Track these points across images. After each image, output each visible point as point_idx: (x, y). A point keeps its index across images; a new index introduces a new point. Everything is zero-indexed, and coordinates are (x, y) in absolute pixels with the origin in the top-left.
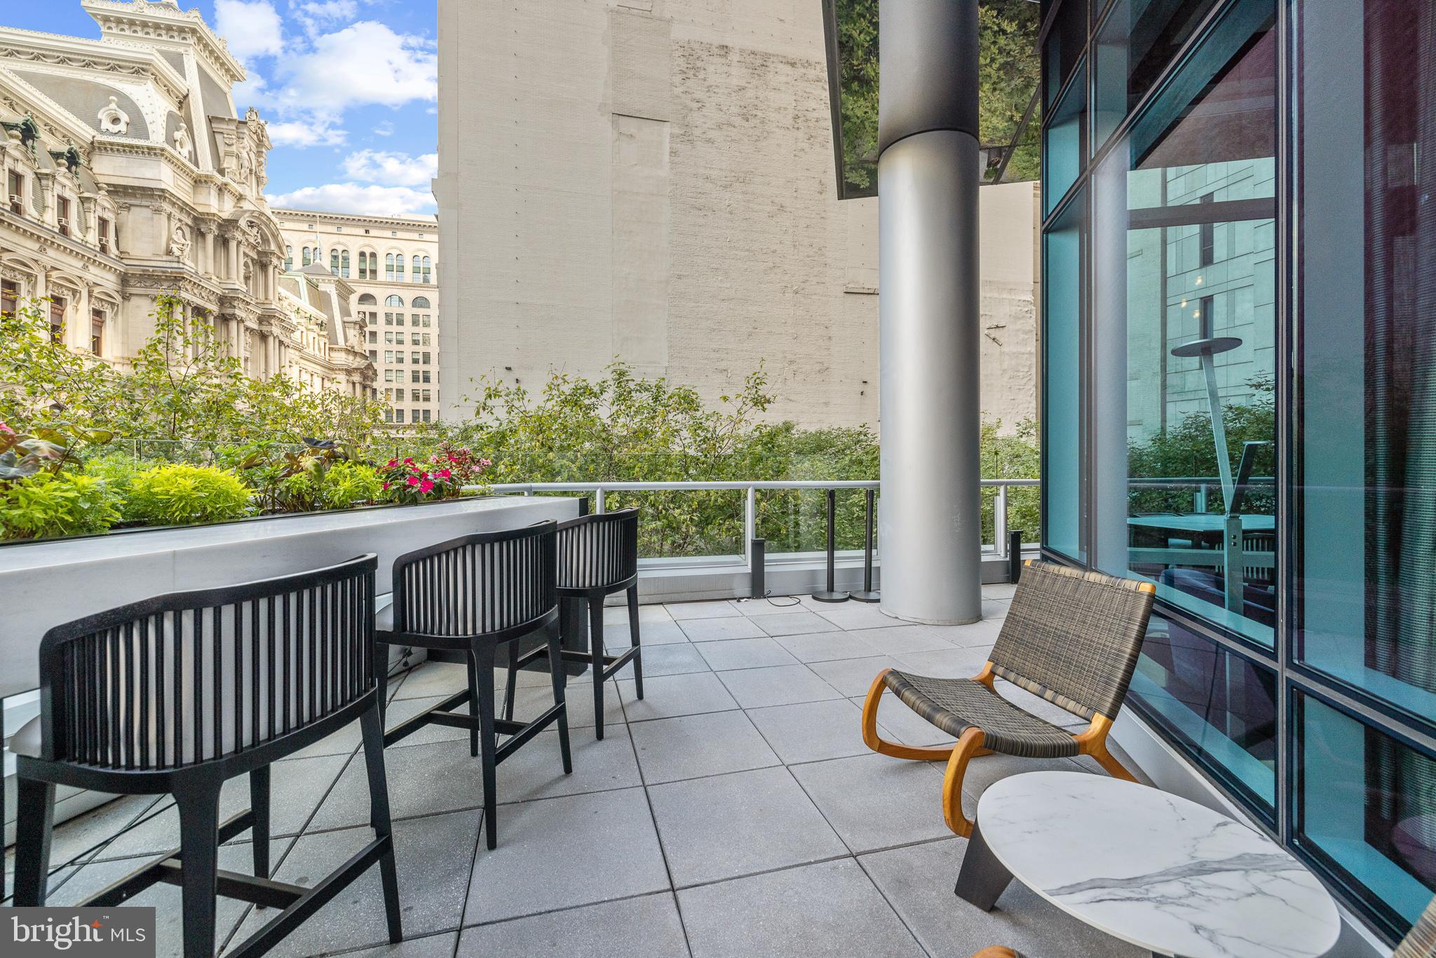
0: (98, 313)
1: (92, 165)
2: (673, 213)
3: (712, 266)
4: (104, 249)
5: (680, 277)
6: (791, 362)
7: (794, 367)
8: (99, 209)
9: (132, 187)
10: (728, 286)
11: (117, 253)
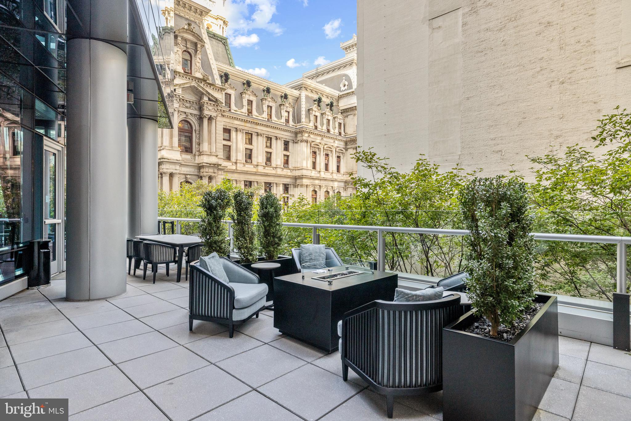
0: (339, 157)
1: (339, 104)
2: (464, 61)
3: (490, 85)
4: (340, 134)
5: (468, 99)
6: (557, 137)
7: (560, 140)
8: (338, 120)
9: (348, 109)
10: (503, 94)
11: (344, 134)
